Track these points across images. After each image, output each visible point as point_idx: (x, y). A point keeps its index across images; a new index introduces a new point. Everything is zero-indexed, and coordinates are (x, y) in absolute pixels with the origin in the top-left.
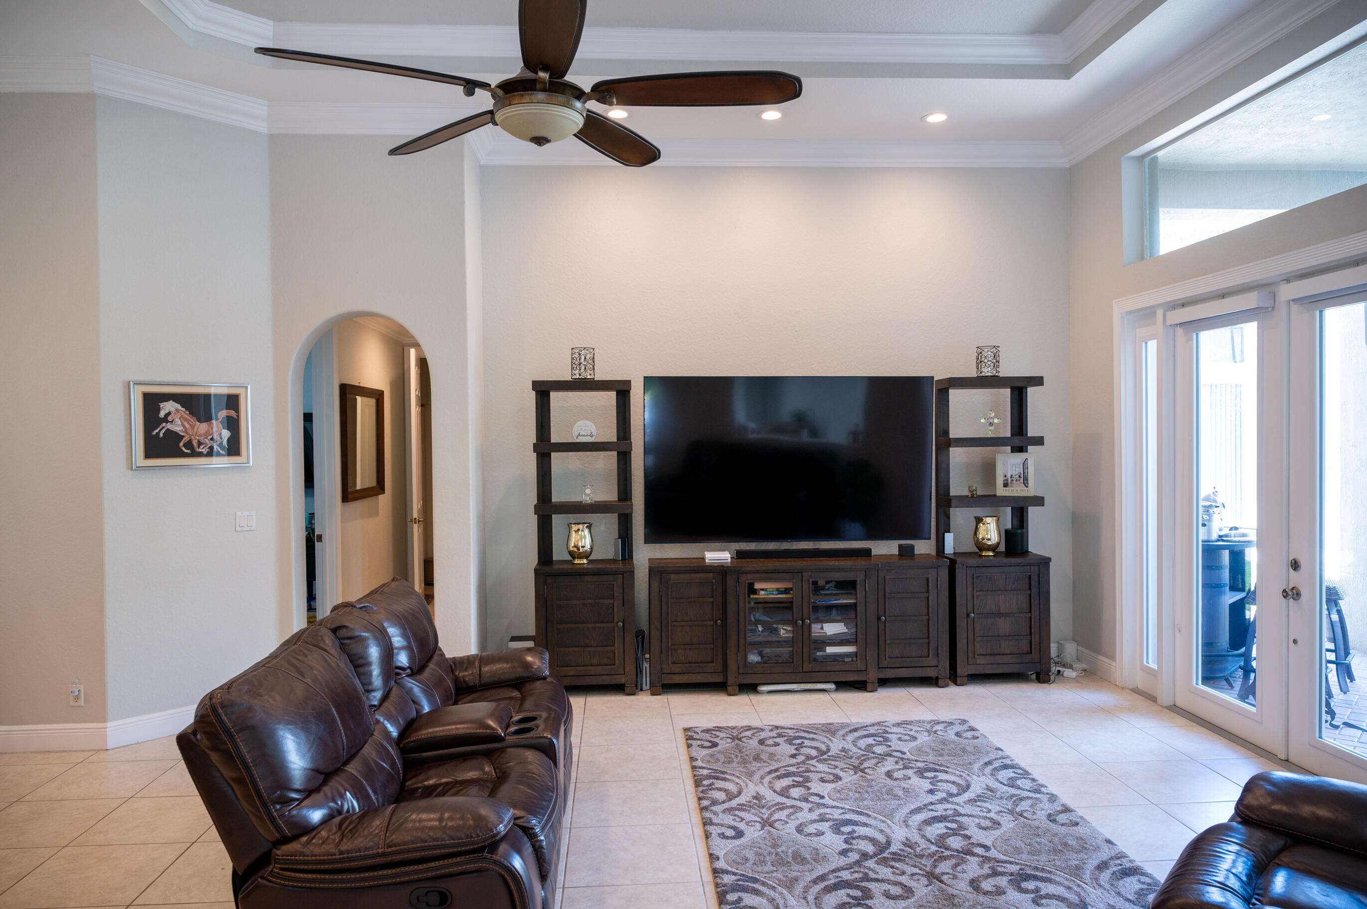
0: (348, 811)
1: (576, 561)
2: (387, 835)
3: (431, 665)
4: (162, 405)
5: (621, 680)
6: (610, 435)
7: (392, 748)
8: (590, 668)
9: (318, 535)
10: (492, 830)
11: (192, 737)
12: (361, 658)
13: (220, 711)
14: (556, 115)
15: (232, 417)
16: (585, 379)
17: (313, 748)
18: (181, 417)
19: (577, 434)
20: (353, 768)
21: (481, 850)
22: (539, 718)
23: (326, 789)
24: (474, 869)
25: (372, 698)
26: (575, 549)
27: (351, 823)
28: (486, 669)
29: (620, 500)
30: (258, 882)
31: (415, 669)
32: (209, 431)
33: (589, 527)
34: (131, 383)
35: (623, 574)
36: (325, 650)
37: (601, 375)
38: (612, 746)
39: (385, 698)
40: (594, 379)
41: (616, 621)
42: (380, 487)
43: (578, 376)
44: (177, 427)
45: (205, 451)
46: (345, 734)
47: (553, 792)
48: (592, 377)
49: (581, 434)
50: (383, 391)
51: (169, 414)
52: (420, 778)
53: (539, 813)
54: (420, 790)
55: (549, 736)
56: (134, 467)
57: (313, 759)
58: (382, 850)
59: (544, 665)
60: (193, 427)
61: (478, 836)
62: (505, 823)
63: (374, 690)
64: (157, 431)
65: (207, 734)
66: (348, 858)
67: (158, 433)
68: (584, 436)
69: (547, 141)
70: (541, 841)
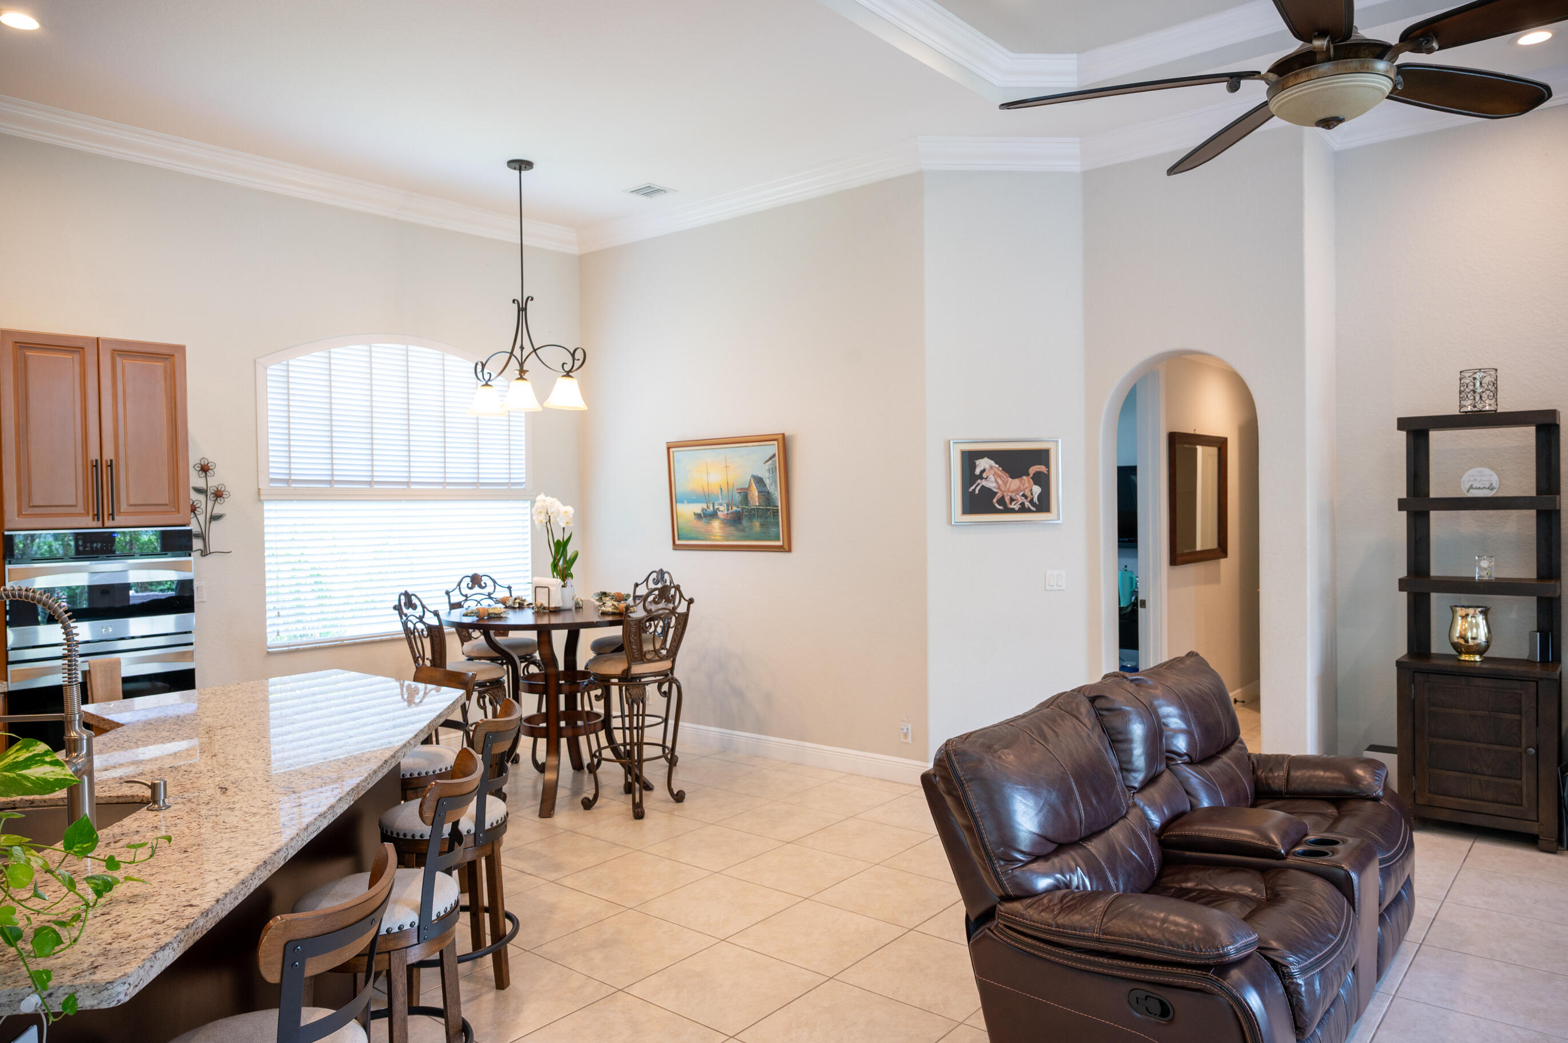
0: (1078, 887)
1: (1464, 657)
2: (1104, 920)
3: (1225, 758)
4: (978, 462)
5: (1534, 829)
6: (1526, 485)
7: (1147, 836)
8: (1481, 803)
9: (1141, 601)
10: (1218, 949)
11: (933, 777)
12: (1119, 733)
13: (953, 758)
14: (1349, 86)
15: (1043, 473)
16: (1480, 411)
17: (1042, 814)
18: (995, 474)
19: (1467, 486)
20: (1095, 847)
21: (1206, 967)
22: (1341, 842)
23: (1056, 860)
24: (1197, 987)
25: (1131, 778)
26: (1462, 641)
27: (1073, 899)
28: (1297, 774)
29: (1540, 577)
30: (986, 932)
31: (1197, 756)
32: (1020, 487)
33: (1485, 613)
34: (951, 442)
35: (1537, 682)
36: (1078, 719)
37: (1506, 404)
38: (1494, 913)
39: (1151, 781)
40: (1496, 411)
41: (1524, 745)
42: (1222, 550)
43: (1469, 408)
44: (990, 484)
45: (1017, 507)
46: (1083, 807)
47: (1335, 935)
48: (1493, 409)
49: (1474, 486)
50: (1226, 439)
51: (984, 471)
52: (1177, 878)
53: (1302, 952)
54: (1173, 890)
55: (1346, 868)
56: (953, 523)
57: (1041, 825)
58: (1097, 935)
59: (1377, 783)
60: (1005, 483)
61: (1201, 950)
62: (1238, 945)
63: (1135, 771)
64: (973, 487)
65: (943, 778)
66: (1063, 932)
67: (974, 490)
68: (1479, 488)
69: (1339, 120)
70: (1298, 984)
